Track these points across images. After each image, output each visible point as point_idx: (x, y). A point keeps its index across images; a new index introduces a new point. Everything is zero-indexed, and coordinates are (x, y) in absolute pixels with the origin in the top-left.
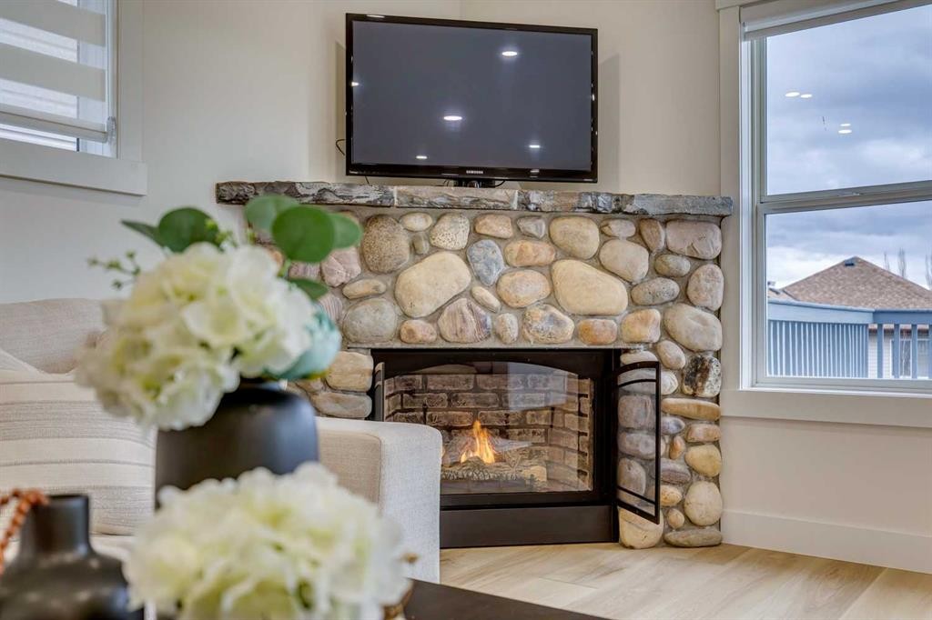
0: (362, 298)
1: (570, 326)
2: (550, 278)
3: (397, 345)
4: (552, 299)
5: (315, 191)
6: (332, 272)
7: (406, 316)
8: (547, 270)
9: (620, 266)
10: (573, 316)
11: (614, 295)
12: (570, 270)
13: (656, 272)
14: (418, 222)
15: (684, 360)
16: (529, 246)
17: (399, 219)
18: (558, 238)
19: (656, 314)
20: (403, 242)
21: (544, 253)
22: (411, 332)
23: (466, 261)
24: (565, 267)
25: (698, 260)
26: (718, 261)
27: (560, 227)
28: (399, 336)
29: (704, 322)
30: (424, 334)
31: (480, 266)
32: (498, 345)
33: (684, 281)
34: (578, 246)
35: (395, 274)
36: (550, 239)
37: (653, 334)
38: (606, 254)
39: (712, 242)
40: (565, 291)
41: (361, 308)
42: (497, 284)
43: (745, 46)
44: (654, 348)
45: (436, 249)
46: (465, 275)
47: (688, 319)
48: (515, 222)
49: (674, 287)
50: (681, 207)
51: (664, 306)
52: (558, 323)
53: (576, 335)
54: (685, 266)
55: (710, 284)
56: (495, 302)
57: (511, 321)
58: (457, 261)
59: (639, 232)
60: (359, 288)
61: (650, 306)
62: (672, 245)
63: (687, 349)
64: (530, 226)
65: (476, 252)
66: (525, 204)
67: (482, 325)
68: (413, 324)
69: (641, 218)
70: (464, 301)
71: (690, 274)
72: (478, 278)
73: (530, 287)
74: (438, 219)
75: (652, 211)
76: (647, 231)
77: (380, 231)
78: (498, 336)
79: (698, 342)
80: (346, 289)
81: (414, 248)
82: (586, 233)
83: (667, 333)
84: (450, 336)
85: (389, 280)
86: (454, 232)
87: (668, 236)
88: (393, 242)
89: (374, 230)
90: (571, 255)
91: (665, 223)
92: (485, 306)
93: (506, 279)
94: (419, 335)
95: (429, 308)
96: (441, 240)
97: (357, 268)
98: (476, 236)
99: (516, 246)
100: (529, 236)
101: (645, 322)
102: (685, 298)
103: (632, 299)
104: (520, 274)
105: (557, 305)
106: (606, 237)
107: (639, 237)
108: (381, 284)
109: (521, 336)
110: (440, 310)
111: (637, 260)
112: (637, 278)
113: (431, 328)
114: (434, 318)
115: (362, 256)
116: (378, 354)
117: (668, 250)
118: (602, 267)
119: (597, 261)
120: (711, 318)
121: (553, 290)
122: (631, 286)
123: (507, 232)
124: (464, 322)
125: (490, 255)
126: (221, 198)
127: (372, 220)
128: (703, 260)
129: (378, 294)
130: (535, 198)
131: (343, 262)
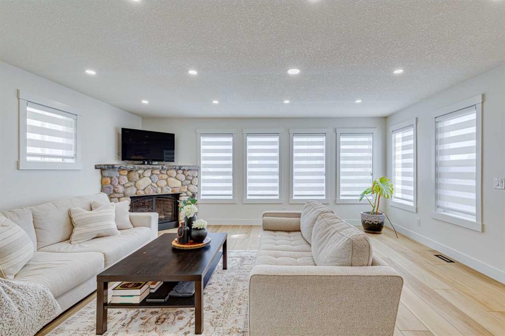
0: (129, 187)
1: (171, 190)
3: (136, 196)
4: (168, 185)
5: (119, 166)
6: (122, 182)
7: (138, 190)
8: (167, 180)
9: (180, 179)
10: (171, 188)
11: (179, 184)
12: (171, 180)
13: (186, 179)
14: (141, 172)
15: (191, 194)
16: (163, 176)
17: (137, 171)
18: (168, 174)
19: (186, 187)
20: (138, 176)
21: (166, 176)
22: (139, 193)
23: (150, 179)
24: (170, 179)
25: (193, 177)
26: (197, 177)
27: (169, 172)
28: (136, 194)
30: (142, 193)
31: (153, 180)
33: (191, 181)
34: (172, 175)
35: (136, 182)
36: (167, 174)
37: (186, 190)
38: (178, 177)
39: (196, 174)
40: (169, 183)
41: (128, 189)
42: (156, 183)
43: (202, 140)
44: (186, 193)
45: (144, 177)
46: (150, 181)
47: (192, 188)
48: (160, 171)
49: (189, 182)
50: (191, 168)
51: (187, 185)
52: (168, 189)
53: (172, 191)
54: (191, 178)
55: (195, 181)
56: (156, 186)
57: (159, 189)
58: (149, 179)
60: (128, 185)
61: (185, 185)
62: (189, 174)
64: (163, 172)
65: (152, 177)
66: (162, 168)
67: (154, 191)
68: (140, 191)
69: (184, 170)
70: (150, 186)
71: (192, 180)
72: (153, 182)
73: (163, 183)
74: (145, 171)
75: (186, 169)
76: (185, 172)
77: (133, 174)
78: (157, 193)
79: (193, 191)
80: (125, 185)
81: (139, 176)
82: (174, 173)
83: (188, 189)
84: (147, 193)
86: (148, 173)
87: (189, 173)
88: (135, 175)
89: (131, 174)
90: (171, 177)
91: (188, 170)
92: (154, 187)
93: (159, 182)
94: (141, 193)
95: (143, 188)
96: (145, 175)
97: (127, 181)
98: (152, 174)
99: (160, 175)
100: (163, 174)
101: (184, 188)
102: (191, 183)
103: (182, 184)
104: (161, 181)
105: (168, 186)
106: (177, 173)
107: (183, 173)
108: (133, 184)
109: (162, 192)
110: (145, 188)
111: (183, 177)
112: (183, 180)
113: (143, 192)
114: (144, 190)
115: (128, 178)
116: (131, 197)
117: (188, 175)
118: (177, 179)
119: (176, 178)
120: (195, 187)
121: (167, 183)
122: (182, 182)
123: (159, 173)
124: (150, 190)
125: (155, 178)
126: (96, 168)
127: (130, 171)
128: (194, 177)
129: (132, 186)
130: (164, 167)
131: (124, 180)
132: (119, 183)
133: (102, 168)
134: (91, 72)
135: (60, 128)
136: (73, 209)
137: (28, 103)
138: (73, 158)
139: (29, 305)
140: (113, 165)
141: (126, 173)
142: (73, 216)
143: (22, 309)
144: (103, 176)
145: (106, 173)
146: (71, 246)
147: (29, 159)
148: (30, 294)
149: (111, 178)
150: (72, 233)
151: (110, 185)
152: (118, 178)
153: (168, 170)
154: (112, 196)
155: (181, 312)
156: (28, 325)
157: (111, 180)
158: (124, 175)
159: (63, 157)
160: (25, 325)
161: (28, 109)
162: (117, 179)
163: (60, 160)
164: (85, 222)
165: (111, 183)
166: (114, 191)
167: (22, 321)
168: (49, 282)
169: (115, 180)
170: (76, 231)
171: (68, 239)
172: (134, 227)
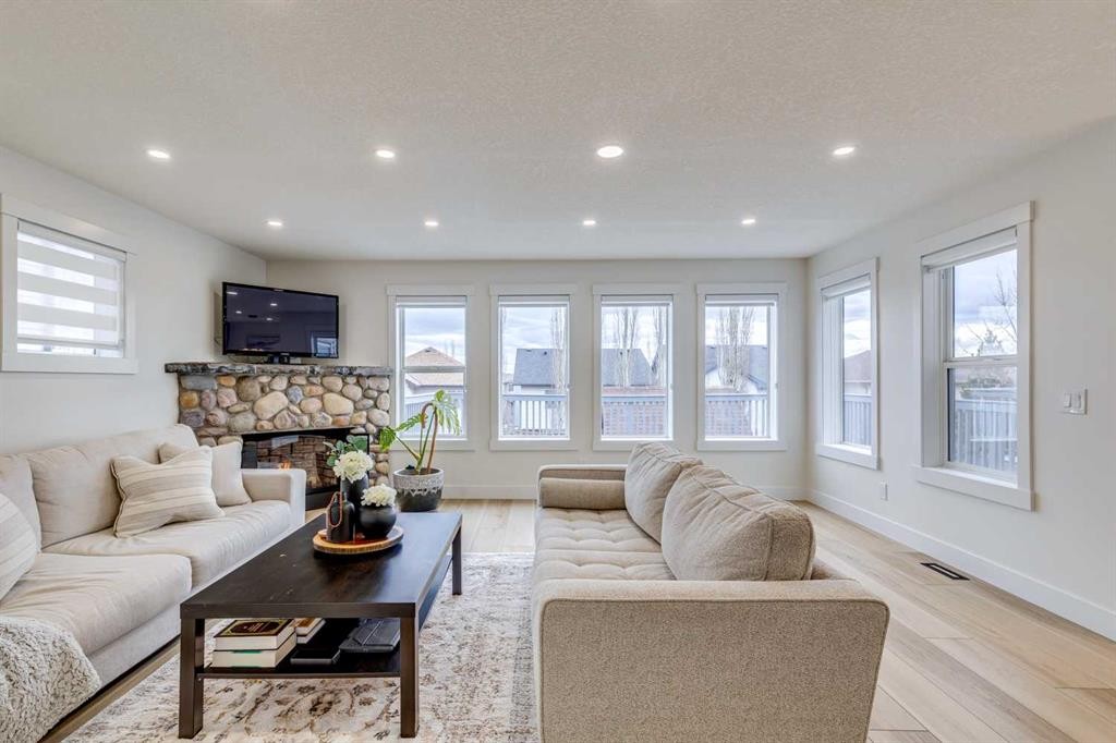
0: (238, 413)
1: (331, 419)
2: (322, 400)
3: (255, 432)
4: (323, 409)
5: (217, 366)
6: (223, 402)
7: (259, 419)
8: (321, 398)
9: (351, 395)
10: (331, 415)
11: (348, 406)
12: (331, 397)
13: (365, 396)
14: (265, 379)
15: (375, 430)
16: (314, 388)
17: (256, 377)
18: (325, 384)
19: (365, 413)
20: (258, 388)
21: (320, 390)
22: (262, 426)
23: (286, 395)
24: (328, 396)
25: (380, 392)
26: (388, 392)
27: (326, 380)
28: (255, 428)
29: (383, 416)
30: (268, 427)
31: (292, 397)
32: (300, 429)
33: (375, 400)
34: (334, 388)
35: (254, 402)
36: (322, 384)
37: (363, 421)
38: (345, 391)
39: (386, 384)
40: (328, 405)
41: (238, 417)
42: (299, 404)
43: (397, 310)
44: (364, 426)
45: (272, 390)
46: (286, 401)
47: (377, 414)
48: (307, 379)
49: (371, 402)
50: (375, 372)
51: (367, 410)
52: (326, 419)
53: (333, 423)
54: (376, 394)
55: (385, 400)
56: (299, 411)
57: (306, 419)
58: (282, 395)
59: (358, 381)
60: (237, 408)
61: (361, 410)
62: (371, 386)
63: (377, 426)
64: (314, 380)
65: (290, 391)
66: (312, 372)
67: (294, 421)
68: (262, 423)
69: (360, 376)
70: (285, 412)
71: (377, 398)
72: (291, 402)
73: (313, 405)
74: (273, 378)
75: (364, 374)
76: (361, 381)
77: (246, 384)
78: (301, 426)
79: (381, 423)
80: (230, 410)
81: (262, 390)
82: (337, 383)
83: (369, 420)
84: (279, 427)
85: (250, 404)
86: (281, 383)
87: (370, 383)
88: (253, 388)
89: (244, 383)
90: (331, 391)
91: (368, 377)
92: (295, 414)
93: (304, 402)
94: (266, 427)
95: (270, 415)
96: (275, 387)
97: (235, 400)
98: (290, 384)
99: (308, 388)
100: (314, 384)
101: (360, 416)
102: (376, 406)
103: (355, 408)
104: (310, 400)
105: (325, 411)
106: (345, 384)
107: (358, 383)
108: (247, 406)
109: (311, 425)
110: (275, 416)
111: (357, 392)
112: (357, 399)
113: (270, 424)
114: (272, 420)
115: (238, 394)
116: (243, 436)
117: (369, 388)
118: (344, 396)
119: (341, 393)
120: (385, 413)
121: (323, 405)
122: (355, 402)
123: (304, 382)
124: (286, 420)
125: (297, 392)
126: (167, 371)
127: (242, 378)
128: (382, 392)
129: (245, 411)
130: (317, 369)
131: (229, 397)
132: (218, 404)
133: (180, 372)
134: (159, 154)
135: (87, 280)
136: (120, 459)
137: (21, 222)
138: (116, 347)
139: (32, 671)
140: (205, 365)
141: (233, 382)
142: (120, 474)
143: (14, 677)
144: (182, 390)
145: (189, 382)
146: (117, 541)
147: (21, 347)
148: (33, 645)
149: (200, 392)
150: (117, 512)
151: (198, 410)
152: (216, 392)
153: (324, 376)
154: (203, 433)
155: (367, 688)
156: (28, 715)
157: (200, 397)
158: (229, 387)
159: (96, 346)
160: (23, 715)
161: (21, 237)
162: (212, 396)
163: (89, 351)
164: (145, 490)
165: (200, 405)
166: (207, 421)
167: (17, 704)
168: (72, 619)
169: (208, 397)
170: (128, 509)
171: (109, 525)
172: (253, 501)
